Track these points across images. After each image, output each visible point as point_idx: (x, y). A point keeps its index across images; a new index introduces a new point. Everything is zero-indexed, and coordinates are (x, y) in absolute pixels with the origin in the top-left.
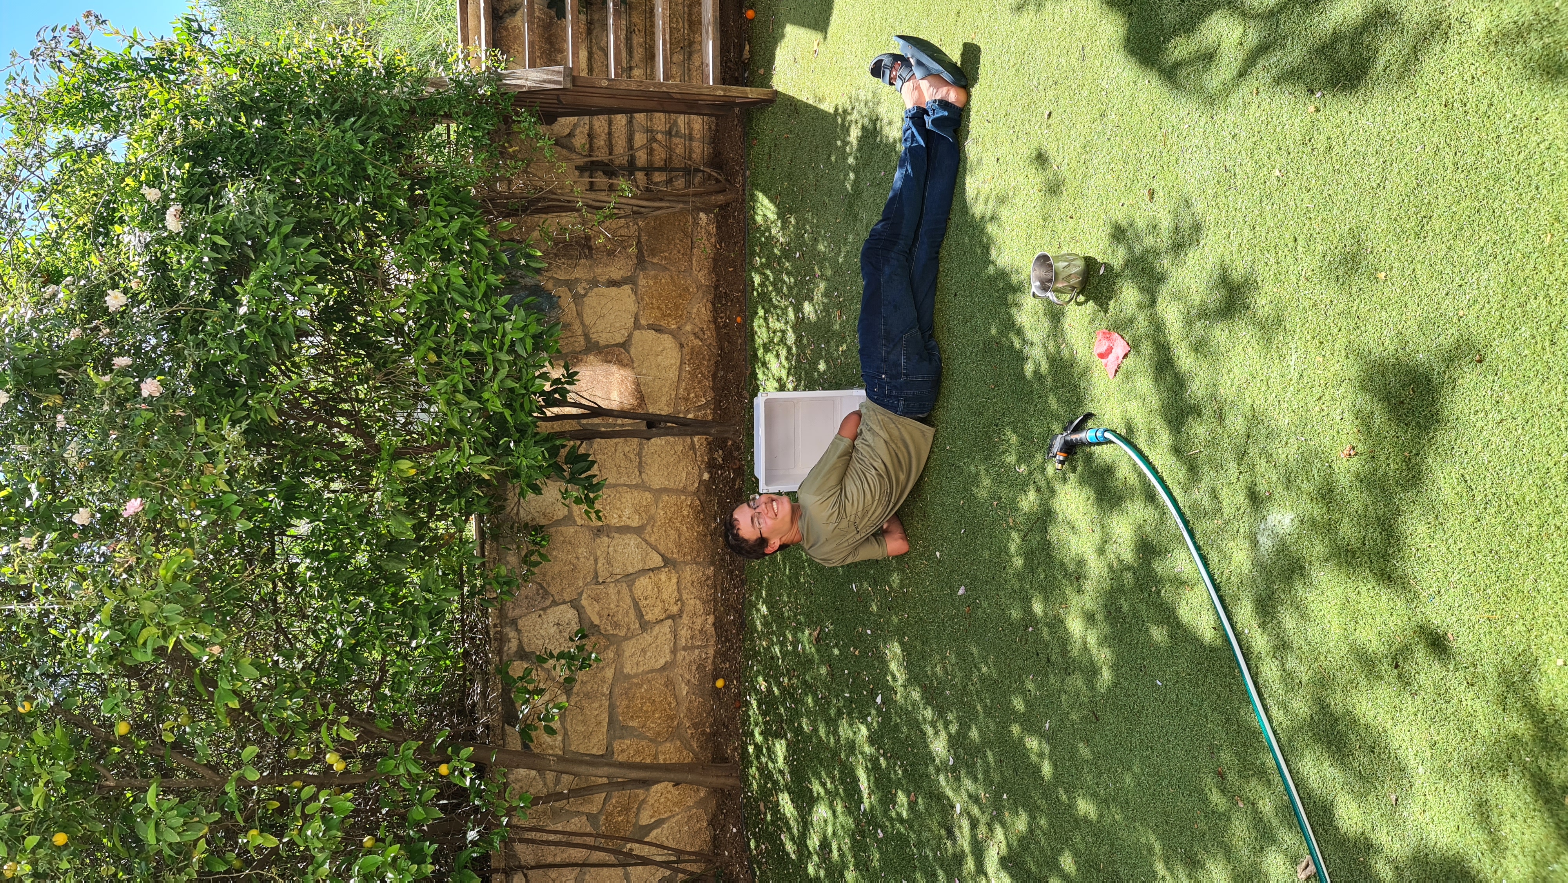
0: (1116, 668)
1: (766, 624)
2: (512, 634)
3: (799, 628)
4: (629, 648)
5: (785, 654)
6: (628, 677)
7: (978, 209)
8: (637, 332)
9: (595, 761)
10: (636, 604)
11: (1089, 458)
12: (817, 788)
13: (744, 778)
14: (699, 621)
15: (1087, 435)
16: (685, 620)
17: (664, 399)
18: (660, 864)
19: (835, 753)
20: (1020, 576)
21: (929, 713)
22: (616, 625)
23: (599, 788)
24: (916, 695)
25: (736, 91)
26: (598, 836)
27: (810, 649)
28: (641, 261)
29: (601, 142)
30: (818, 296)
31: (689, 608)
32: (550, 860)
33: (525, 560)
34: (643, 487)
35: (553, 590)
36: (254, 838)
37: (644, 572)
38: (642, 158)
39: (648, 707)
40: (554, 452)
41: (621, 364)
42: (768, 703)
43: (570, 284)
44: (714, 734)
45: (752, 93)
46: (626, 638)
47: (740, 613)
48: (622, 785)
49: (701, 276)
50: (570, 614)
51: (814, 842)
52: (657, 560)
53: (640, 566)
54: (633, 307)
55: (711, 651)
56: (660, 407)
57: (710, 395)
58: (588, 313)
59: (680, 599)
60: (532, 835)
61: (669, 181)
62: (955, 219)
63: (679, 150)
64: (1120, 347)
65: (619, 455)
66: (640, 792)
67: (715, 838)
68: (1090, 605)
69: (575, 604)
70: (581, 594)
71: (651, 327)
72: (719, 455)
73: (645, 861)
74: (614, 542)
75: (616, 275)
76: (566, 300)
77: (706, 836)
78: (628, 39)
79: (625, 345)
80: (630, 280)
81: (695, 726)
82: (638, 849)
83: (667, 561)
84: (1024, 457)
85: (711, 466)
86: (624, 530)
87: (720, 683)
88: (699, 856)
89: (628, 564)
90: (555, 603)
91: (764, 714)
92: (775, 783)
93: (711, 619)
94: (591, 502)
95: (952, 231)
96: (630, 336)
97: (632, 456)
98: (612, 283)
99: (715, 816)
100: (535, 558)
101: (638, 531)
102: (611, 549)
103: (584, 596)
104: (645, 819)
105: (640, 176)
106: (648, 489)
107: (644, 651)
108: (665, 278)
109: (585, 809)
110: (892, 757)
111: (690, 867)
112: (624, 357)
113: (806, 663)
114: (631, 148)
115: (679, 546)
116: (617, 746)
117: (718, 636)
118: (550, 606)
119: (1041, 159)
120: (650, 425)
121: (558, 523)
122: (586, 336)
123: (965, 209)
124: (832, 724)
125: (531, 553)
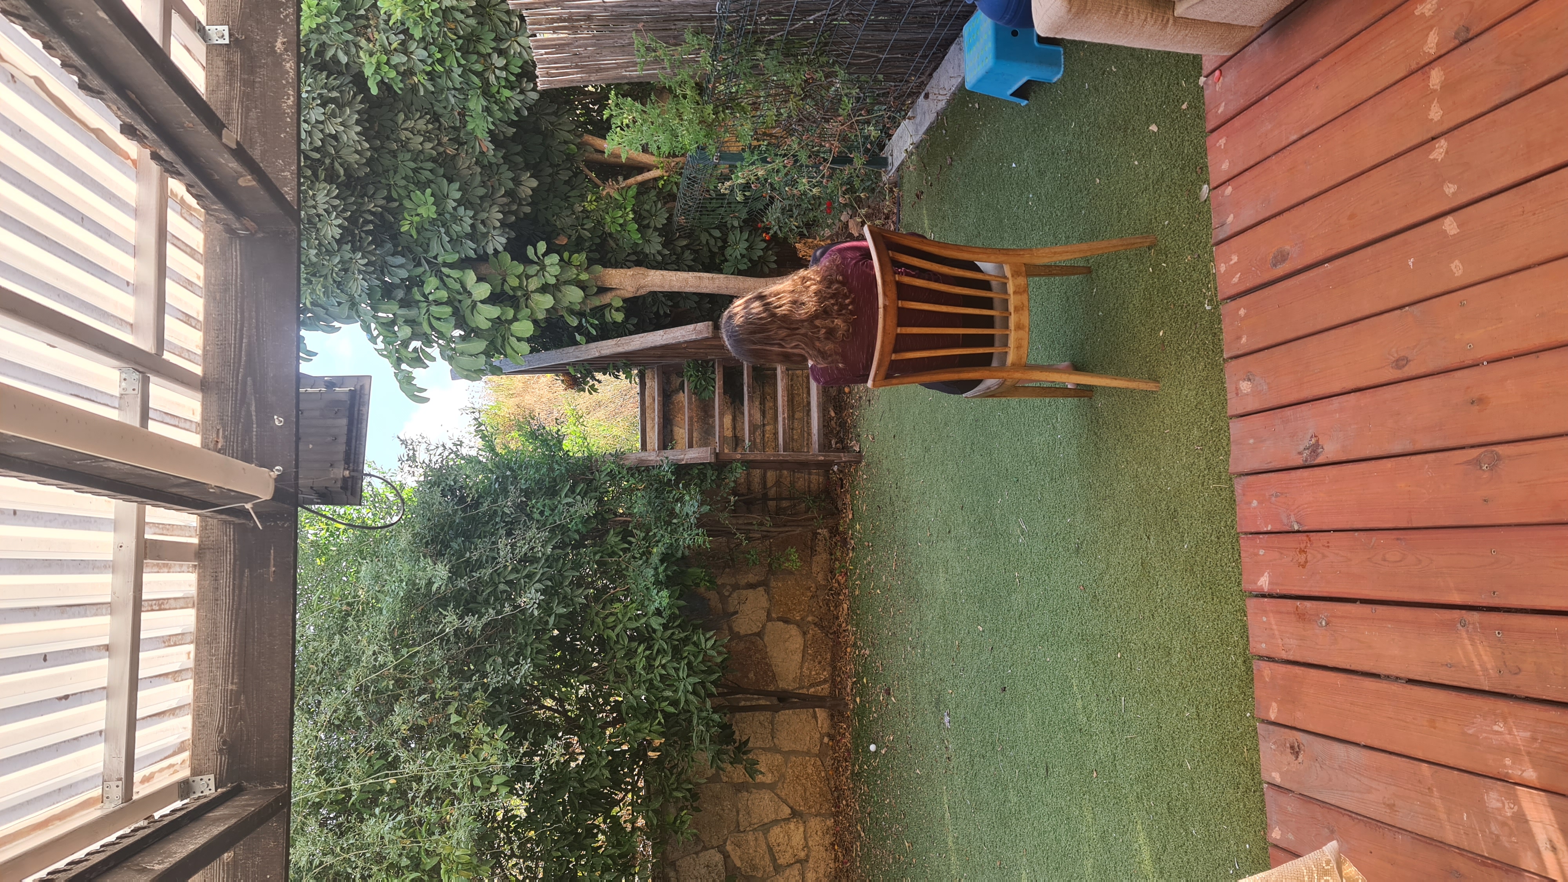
8: (769, 624)
10: (770, 849)
14: (822, 866)
16: (811, 864)
17: (791, 677)
22: (754, 868)
25: (832, 456)
28: (771, 568)
31: (813, 854)
34: (776, 750)
35: (704, 837)
37: (775, 822)
38: (772, 493)
43: (718, 589)
46: (763, 879)
49: (820, 577)
50: (718, 857)
52: (787, 812)
53: (773, 817)
54: (766, 604)
56: (788, 684)
59: (806, 846)
63: (800, 485)
65: (756, 724)
69: (721, 850)
70: (725, 842)
71: (780, 619)
74: (752, 796)
75: (753, 580)
79: (760, 635)
80: (764, 584)
83: (795, 814)
85: (829, 733)
86: (762, 786)
89: (764, 815)
90: (705, 848)
93: (831, 864)
96: (764, 627)
97: (766, 724)
98: (752, 586)
101: (771, 787)
102: (749, 802)
103: (728, 842)
106: (779, 751)
108: (789, 580)
112: (759, 643)
114: (764, 487)
115: (805, 800)
118: (701, 851)
120: (781, 700)
121: (708, 780)
122: (730, 629)
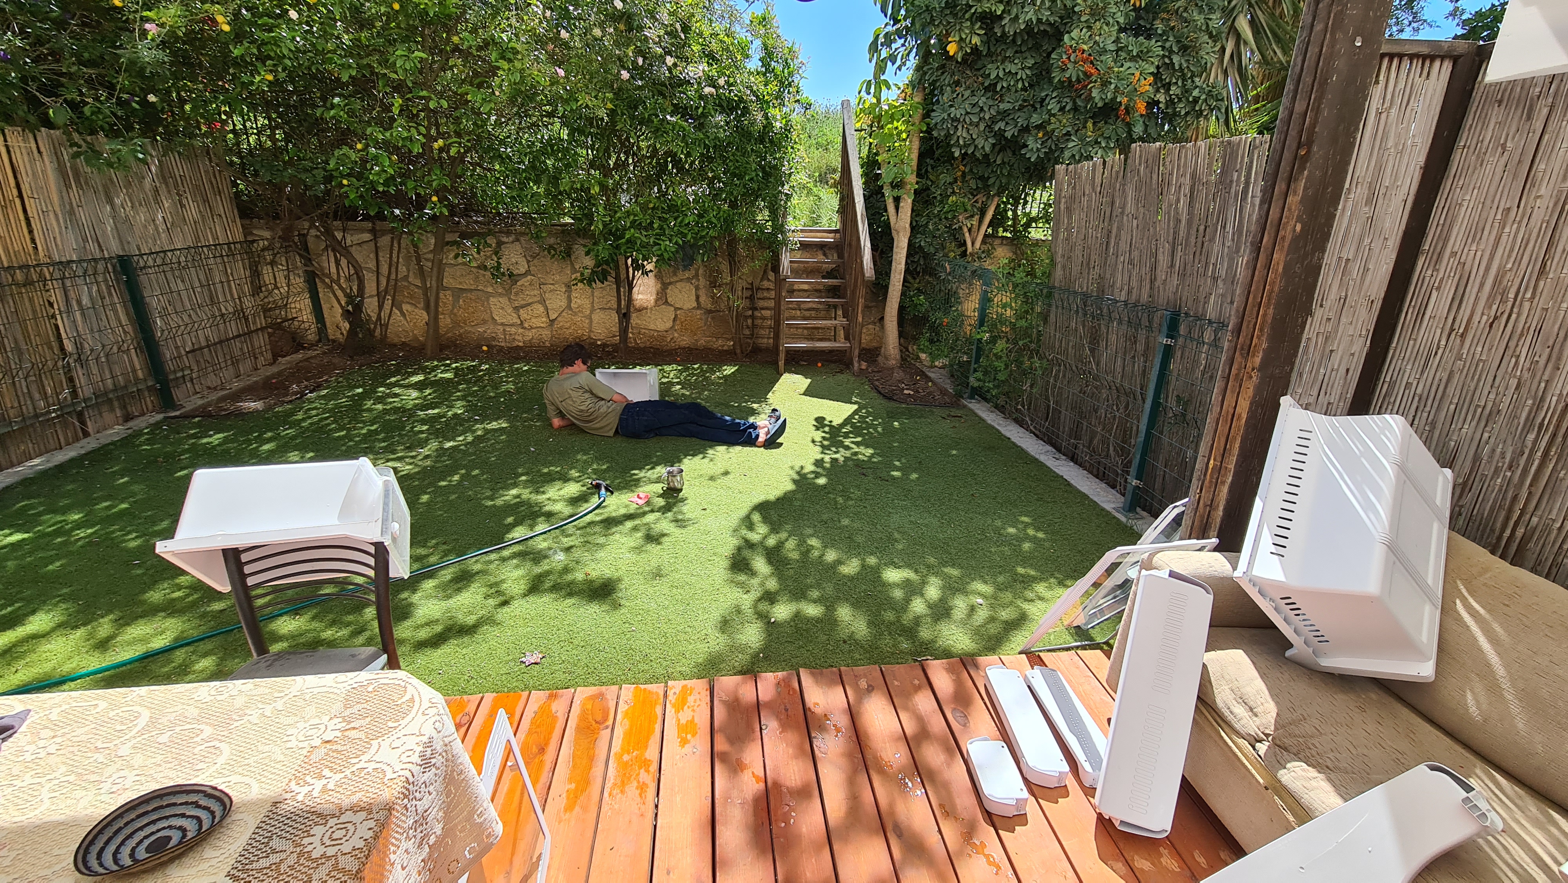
0: (494, 506)
1: (517, 369)
2: (511, 239)
3: (515, 383)
4: (504, 300)
5: (501, 377)
6: (488, 300)
7: (710, 452)
8: (673, 309)
9: (440, 279)
10: (529, 304)
11: (594, 494)
12: (428, 391)
13: (432, 359)
14: (520, 338)
15: (603, 491)
16: (520, 331)
17: (638, 322)
18: (379, 315)
19: (447, 400)
20: (539, 471)
21: (470, 439)
22: (517, 294)
23: (424, 281)
24: (479, 433)
25: (782, 356)
26: (396, 280)
27: (503, 389)
28: (710, 312)
29: (766, 294)
30: (684, 391)
31: (527, 333)
32: (380, 254)
33: (551, 247)
34: (593, 310)
35: (535, 261)
36: (398, 101)
37: (547, 309)
38: (757, 314)
39: (471, 310)
40: (607, 263)
41: (656, 301)
42: (473, 370)
43: (696, 276)
44: (456, 346)
45: (781, 363)
46: (509, 299)
47: (525, 357)
48: (425, 294)
49: (702, 342)
50: (523, 270)
51: (397, 390)
52: (553, 317)
53: (550, 308)
54: (685, 307)
55: (503, 344)
56: (635, 320)
57: (642, 345)
58: (683, 284)
59: (532, 328)
60: (396, 245)
61: (748, 327)
62: (707, 443)
63: (763, 332)
64: (641, 502)
65: (610, 298)
66: (422, 305)
67: (395, 345)
68: (523, 497)
69: (528, 273)
71: (676, 316)
72: (610, 349)
73: (381, 307)
74: (562, 294)
75: (702, 299)
76: (687, 275)
77: (396, 340)
78: (813, 309)
79: (666, 302)
80: (699, 307)
81: (460, 335)
82: (388, 303)
83: (553, 321)
84: (595, 471)
85: (604, 345)
86: (569, 300)
87: (485, 348)
88: (384, 337)
89: (551, 301)
90: (528, 262)
91: (468, 368)
92: (429, 373)
93: (521, 344)
94: (582, 281)
95: (703, 442)
96: (671, 306)
97: (608, 305)
98: (698, 297)
99: (408, 345)
100: (553, 252)
101: (569, 307)
102: (559, 292)
103: (533, 278)
104: (405, 307)
105: (750, 313)
106: (591, 313)
107: (502, 308)
108: (701, 323)
109: (411, 274)
110: (447, 424)
111: (378, 331)
112: (660, 302)
113: (496, 387)
114: (762, 309)
115: (561, 328)
116: (448, 292)
117: (511, 348)
118: (527, 259)
119: (726, 473)
120: (625, 314)
121: (572, 265)
122: (670, 283)
123: (711, 447)
124: (463, 398)
125: (555, 250)
